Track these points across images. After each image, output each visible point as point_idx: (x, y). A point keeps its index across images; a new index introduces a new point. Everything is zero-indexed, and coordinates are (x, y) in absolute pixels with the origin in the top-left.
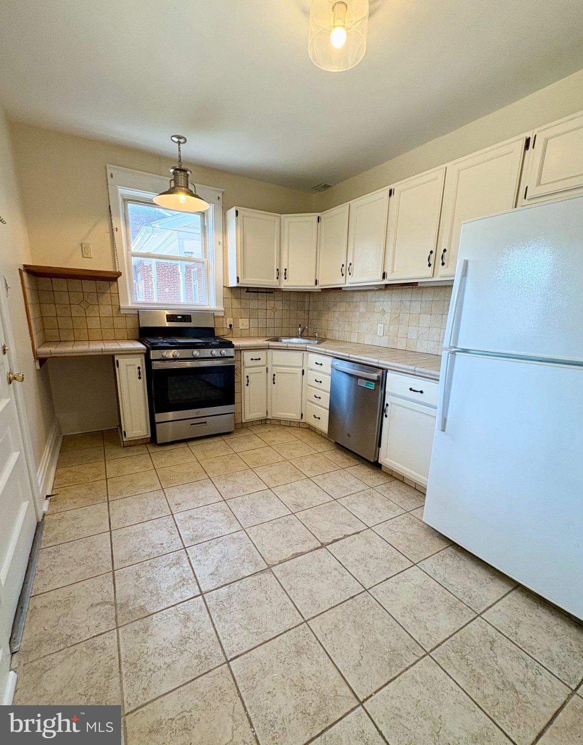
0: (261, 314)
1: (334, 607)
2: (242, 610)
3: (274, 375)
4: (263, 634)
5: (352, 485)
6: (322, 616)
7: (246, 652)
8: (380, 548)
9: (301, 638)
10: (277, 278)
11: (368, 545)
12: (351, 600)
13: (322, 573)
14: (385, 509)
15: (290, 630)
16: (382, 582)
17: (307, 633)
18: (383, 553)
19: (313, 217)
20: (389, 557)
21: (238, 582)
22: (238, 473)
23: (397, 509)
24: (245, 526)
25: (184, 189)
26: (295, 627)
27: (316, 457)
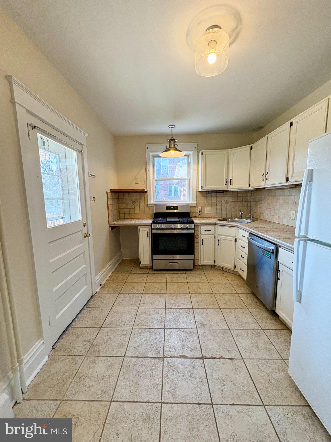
0: (218, 204)
1: (184, 403)
2: (135, 376)
3: (219, 240)
4: (136, 396)
5: (248, 322)
6: (173, 405)
7: (122, 402)
8: (242, 377)
9: (152, 412)
10: (226, 185)
11: (234, 371)
12: (197, 406)
13: (190, 376)
14: (264, 349)
15: (150, 402)
16: (227, 405)
17: (157, 410)
18: (242, 383)
19: (248, 147)
20: (244, 388)
21: (143, 358)
22: (181, 294)
23: (274, 353)
24: (167, 327)
25: (173, 148)
26: (154, 403)
27: (234, 296)
